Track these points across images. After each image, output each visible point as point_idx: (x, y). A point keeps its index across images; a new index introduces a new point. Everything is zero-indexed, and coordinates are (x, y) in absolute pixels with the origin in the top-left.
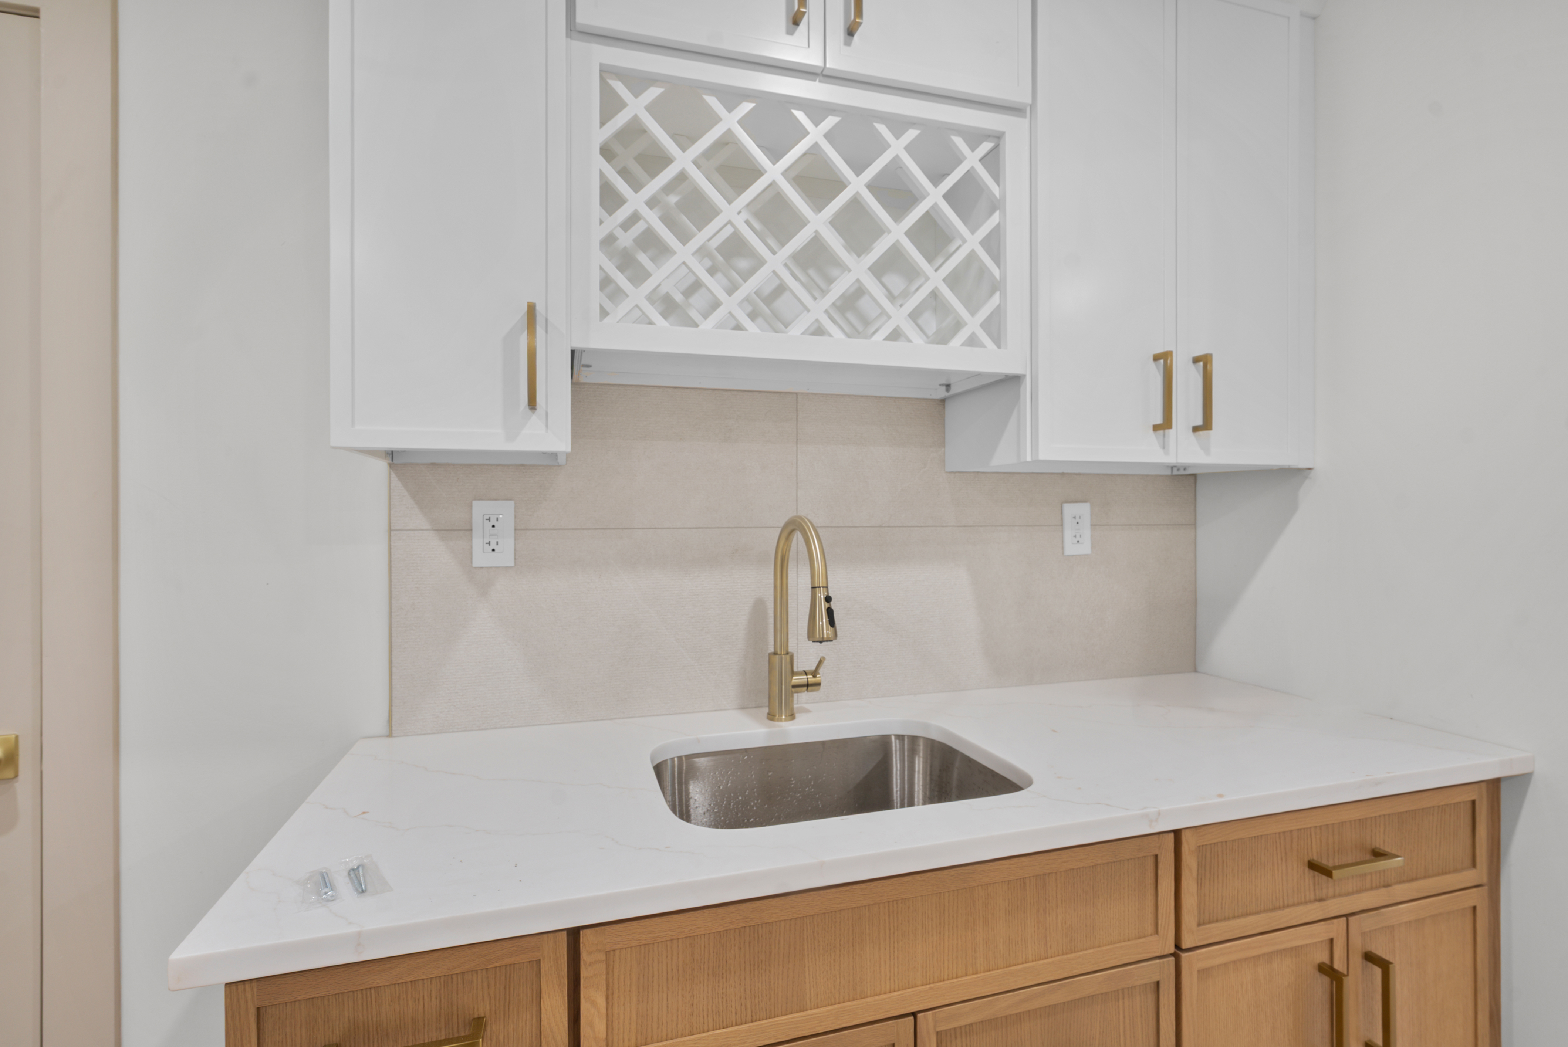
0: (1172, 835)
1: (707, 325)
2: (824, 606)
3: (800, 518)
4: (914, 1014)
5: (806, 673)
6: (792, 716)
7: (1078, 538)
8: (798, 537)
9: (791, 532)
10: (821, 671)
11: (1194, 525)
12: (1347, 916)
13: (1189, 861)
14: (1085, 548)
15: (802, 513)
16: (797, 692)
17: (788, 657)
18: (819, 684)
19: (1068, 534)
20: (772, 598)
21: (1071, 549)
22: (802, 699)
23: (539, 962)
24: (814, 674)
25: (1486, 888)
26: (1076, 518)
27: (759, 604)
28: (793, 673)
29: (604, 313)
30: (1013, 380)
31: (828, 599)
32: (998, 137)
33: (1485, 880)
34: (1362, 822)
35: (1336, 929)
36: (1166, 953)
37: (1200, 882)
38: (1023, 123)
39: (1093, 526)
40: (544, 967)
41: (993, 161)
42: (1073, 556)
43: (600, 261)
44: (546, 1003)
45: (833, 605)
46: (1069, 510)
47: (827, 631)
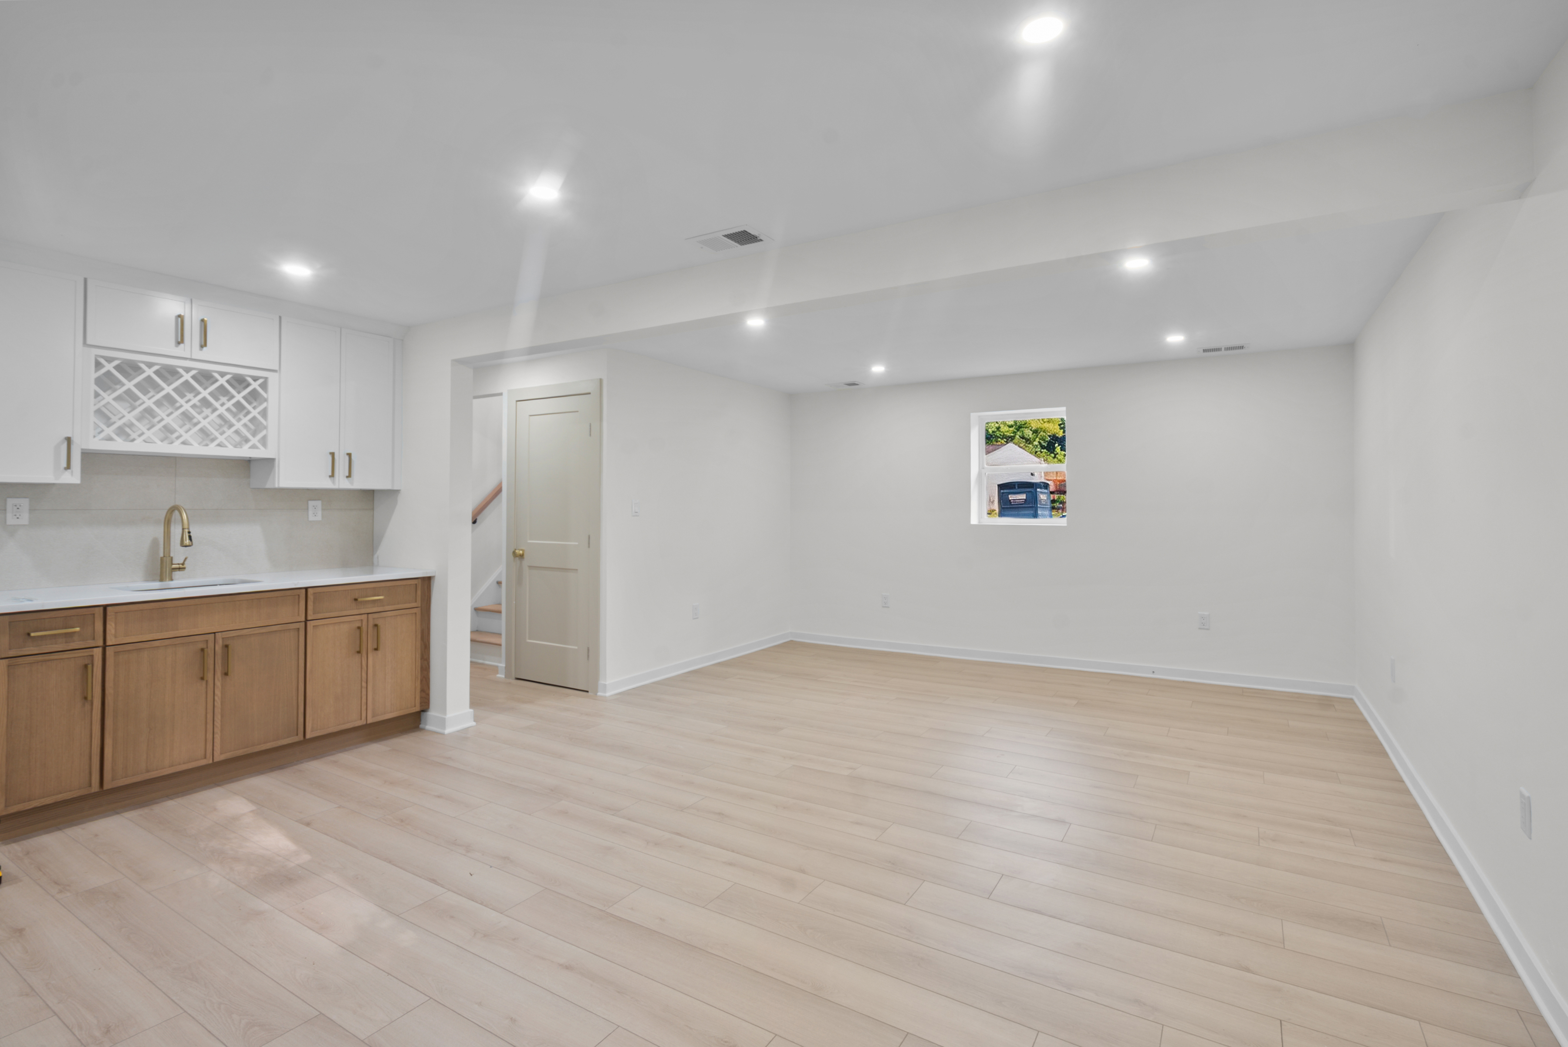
0: (304, 590)
1: (139, 441)
2: (187, 535)
3: (178, 506)
4: (214, 633)
5: (179, 564)
6: (172, 580)
7: (315, 514)
8: (176, 512)
9: (173, 511)
10: (186, 563)
11: (373, 509)
12: (368, 614)
13: (310, 597)
14: (319, 518)
15: (177, 503)
16: (174, 571)
17: (170, 558)
18: (184, 568)
19: (311, 512)
20: (162, 538)
21: (311, 518)
22: (177, 574)
23: (94, 614)
24: (183, 564)
25: (420, 608)
26: (315, 507)
27: (155, 542)
28: (172, 564)
29: (94, 437)
30: (272, 460)
31: (189, 532)
32: (266, 379)
33: (420, 605)
34: (374, 588)
35: (364, 617)
36: (301, 620)
37: (314, 602)
38: (276, 375)
39: (323, 509)
40: (96, 615)
41: (264, 386)
42: (313, 521)
43: (93, 418)
44: (96, 624)
45: (191, 534)
46: (311, 503)
47: (187, 542)
